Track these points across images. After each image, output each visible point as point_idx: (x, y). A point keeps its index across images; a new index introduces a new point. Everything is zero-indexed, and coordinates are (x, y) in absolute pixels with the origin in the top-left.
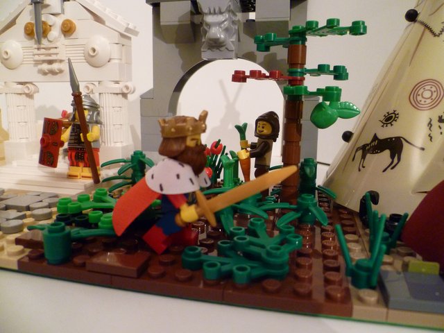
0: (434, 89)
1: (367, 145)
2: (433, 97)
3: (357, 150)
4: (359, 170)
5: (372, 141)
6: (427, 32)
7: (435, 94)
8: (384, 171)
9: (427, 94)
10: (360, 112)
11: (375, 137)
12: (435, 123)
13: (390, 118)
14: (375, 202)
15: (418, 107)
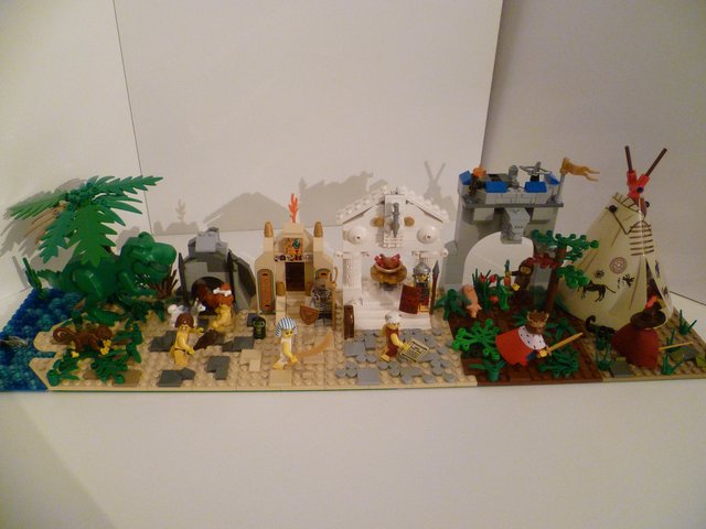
0: (622, 263)
1: (587, 285)
4: (582, 298)
5: (589, 283)
6: (621, 229)
7: (622, 266)
8: (596, 301)
11: (591, 282)
12: (621, 280)
13: (599, 274)
14: (594, 320)
15: (614, 271)
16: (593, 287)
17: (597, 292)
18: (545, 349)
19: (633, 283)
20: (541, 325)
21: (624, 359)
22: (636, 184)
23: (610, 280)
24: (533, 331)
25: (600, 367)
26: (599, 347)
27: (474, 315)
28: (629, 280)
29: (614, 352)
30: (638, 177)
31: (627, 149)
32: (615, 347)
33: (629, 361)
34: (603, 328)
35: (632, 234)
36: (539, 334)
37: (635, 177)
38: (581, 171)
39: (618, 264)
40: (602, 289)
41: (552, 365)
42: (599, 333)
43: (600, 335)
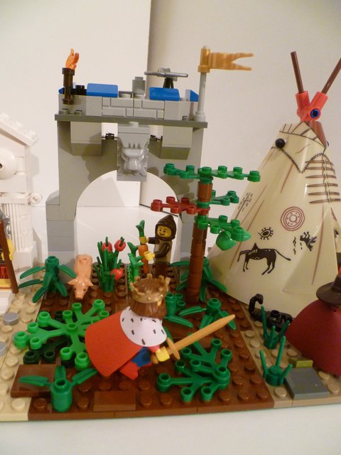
0: (298, 215)
1: (250, 251)
2: (297, 221)
3: (241, 254)
4: (244, 271)
5: (253, 249)
6: (294, 167)
7: (298, 219)
8: (263, 274)
9: (293, 218)
10: (250, 237)
11: (255, 247)
12: (298, 241)
13: (266, 234)
14: (261, 302)
15: (287, 227)
16: (257, 253)
17: (265, 261)
18: (165, 345)
19: (315, 245)
20: (157, 298)
21: (310, 363)
22: (310, 110)
23: (282, 241)
24: (141, 310)
25: (269, 380)
26: (268, 344)
27: (80, 294)
28: (307, 240)
29: (292, 352)
30: (311, 98)
31: (293, 55)
32: (293, 343)
33: (318, 367)
34: (275, 313)
35: (309, 173)
36: (153, 316)
37: (307, 97)
38: (226, 62)
39: (291, 218)
40: (270, 256)
41: (184, 376)
42: (268, 320)
43: (269, 325)
